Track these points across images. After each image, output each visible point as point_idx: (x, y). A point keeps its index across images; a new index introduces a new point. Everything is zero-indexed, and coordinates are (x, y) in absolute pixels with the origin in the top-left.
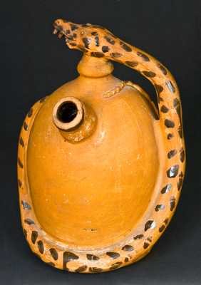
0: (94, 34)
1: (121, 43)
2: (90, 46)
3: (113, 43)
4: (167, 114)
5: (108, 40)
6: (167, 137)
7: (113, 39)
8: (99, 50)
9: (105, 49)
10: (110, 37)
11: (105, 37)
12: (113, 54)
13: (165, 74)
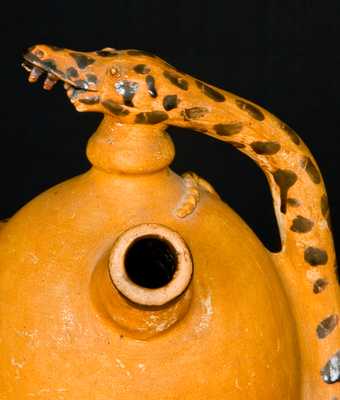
0: (139, 69)
1: (199, 85)
2: (135, 100)
3: (183, 86)
4: (310, 234)
5: (174, 81)
6: (312, 288)
7: (182, 77)
8: (158, 106)
9: (171, 104)
10: (173, 72)
11: (166, 75)
12: (188, 113)
13: (297, 143)
